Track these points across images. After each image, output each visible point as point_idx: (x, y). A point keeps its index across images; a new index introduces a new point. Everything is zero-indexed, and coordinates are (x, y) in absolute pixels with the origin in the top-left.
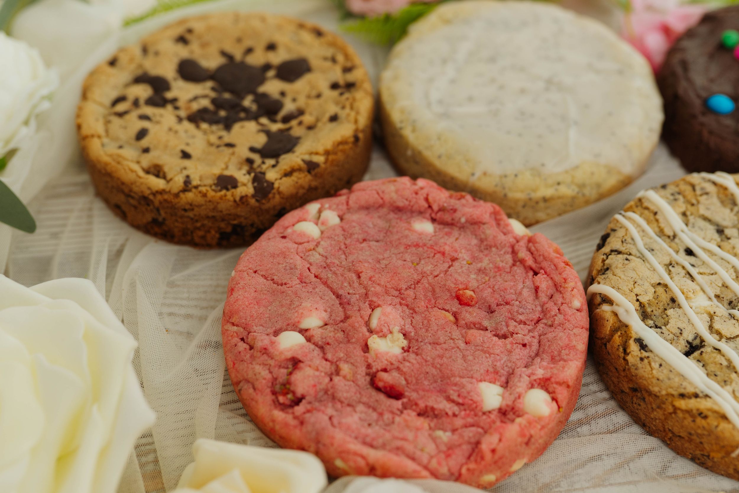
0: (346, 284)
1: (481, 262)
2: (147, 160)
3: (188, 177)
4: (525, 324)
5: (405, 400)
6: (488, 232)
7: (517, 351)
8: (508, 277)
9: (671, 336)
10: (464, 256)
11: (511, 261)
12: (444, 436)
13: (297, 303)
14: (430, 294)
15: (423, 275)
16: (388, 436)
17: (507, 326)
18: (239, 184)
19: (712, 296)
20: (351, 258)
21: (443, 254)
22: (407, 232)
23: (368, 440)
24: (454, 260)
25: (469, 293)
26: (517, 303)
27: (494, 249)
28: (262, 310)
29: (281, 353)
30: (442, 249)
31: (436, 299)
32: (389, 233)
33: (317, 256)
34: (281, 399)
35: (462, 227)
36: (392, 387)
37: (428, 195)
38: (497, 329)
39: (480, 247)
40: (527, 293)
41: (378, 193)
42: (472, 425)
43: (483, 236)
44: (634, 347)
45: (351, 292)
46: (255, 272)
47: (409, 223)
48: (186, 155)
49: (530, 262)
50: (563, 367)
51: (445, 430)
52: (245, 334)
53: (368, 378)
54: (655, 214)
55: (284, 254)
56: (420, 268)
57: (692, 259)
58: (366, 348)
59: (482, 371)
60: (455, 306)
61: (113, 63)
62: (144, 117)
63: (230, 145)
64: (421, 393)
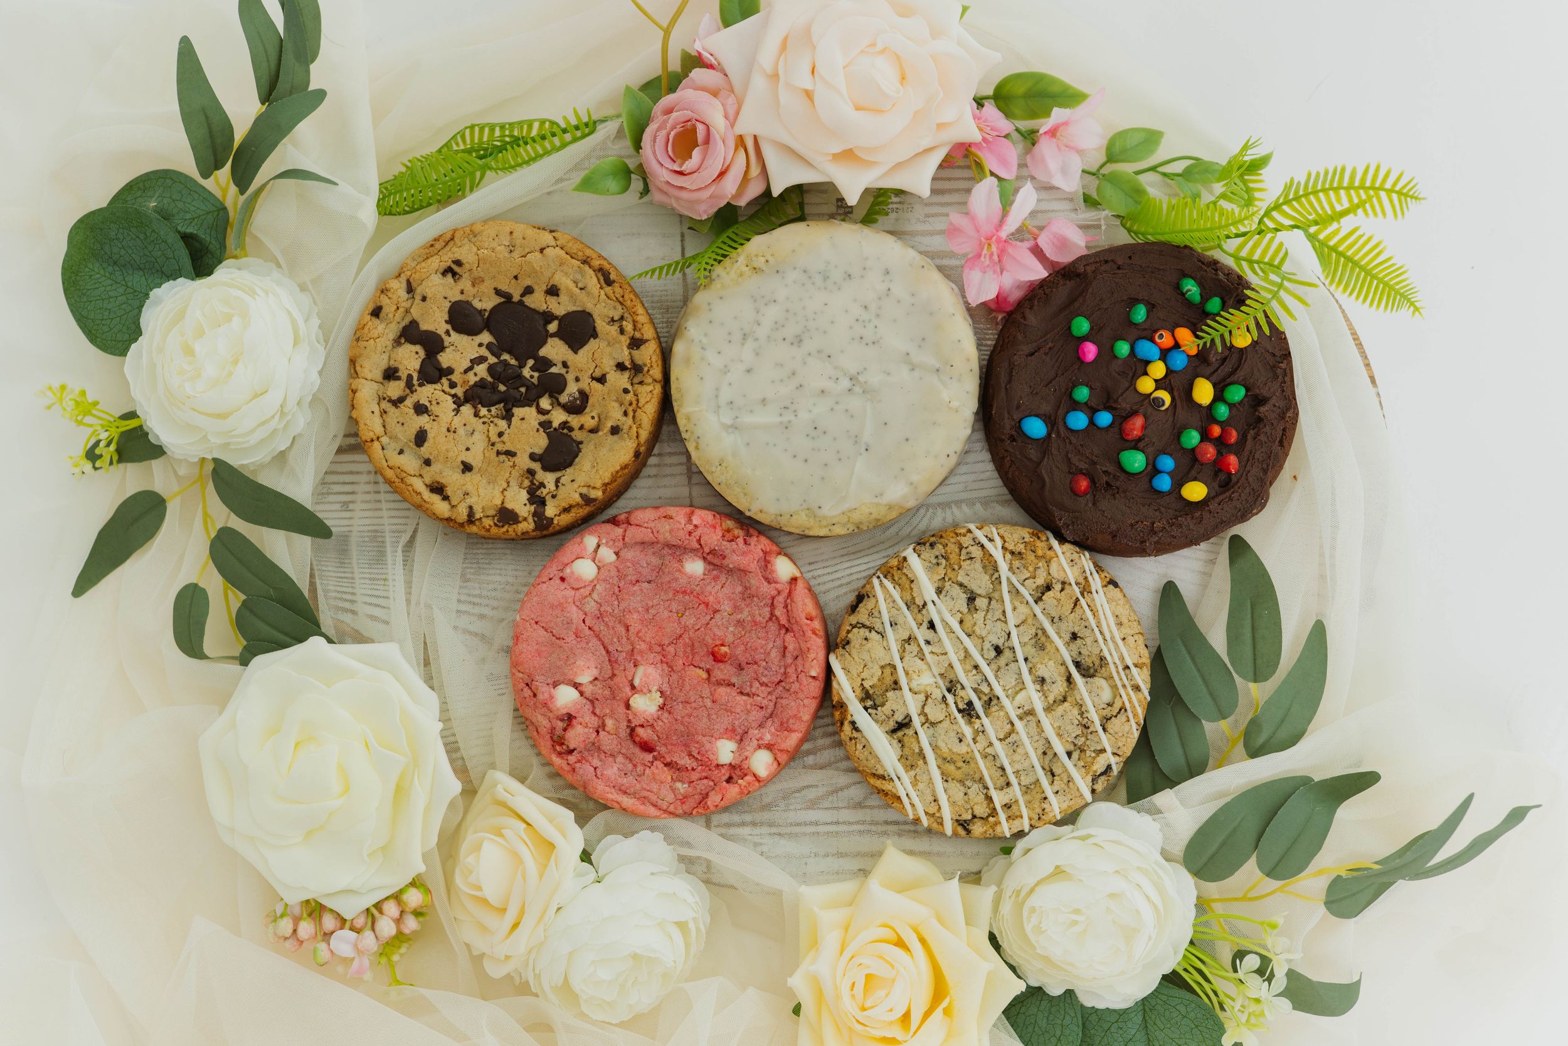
0: (615, 640)
1: (741, 613)
2: (430, 474)
3: (471, 508)
4: (767, 685)
5: (655, 753)
6: (753, 581)
7: (754, 713)
8: (762, 634)
9: (884, 717)
10: (726, 607)
11: (768, 615)
12: (681, 787)
13: (572, 660)
14: (689, 650)
15: (686, 629)
16: (638, 786)
17: (751, 686)
18: (520, 519)
19: (936, 674)
20: (623, 605)
21: (707, 605)
22: (677, 575)
23: (623, 788)
24: (716, 611)
25: (724, 649)
26: (764, 663)
27: (755, 599)
28: (543, 661)
29: (558, 709)
30: (706, 601)
31: (693, 655)
32: (661, 573)
33: (593, 603)
34: (558, 748)
35: (730, 572)
36: (646, 743)
37: (700, 537)
38: (742, 687)
39: (743, 594)
40: (774, 654)
41: (653, 532)
42: (706, 778)
43: (747, 584)
44: (847, 727)
45: (619, 649)
46: (537, 623)
47: (680, 561)
48: (467, 468)
49: (783, 621)
50: (786, 738)
51: (683, 783)
52: (529, 681)
53: (628, 731)
54: (912, 581)
55: (561, 606)
56: (684, 620)
57: (930, 635)
58: (628, 706)
59: (722, 731)
60: (709, 663)
61: (376, 312)
62: (420, 409)
63: (510, 454)
64: (670, 747)
